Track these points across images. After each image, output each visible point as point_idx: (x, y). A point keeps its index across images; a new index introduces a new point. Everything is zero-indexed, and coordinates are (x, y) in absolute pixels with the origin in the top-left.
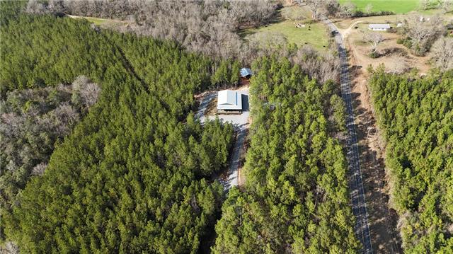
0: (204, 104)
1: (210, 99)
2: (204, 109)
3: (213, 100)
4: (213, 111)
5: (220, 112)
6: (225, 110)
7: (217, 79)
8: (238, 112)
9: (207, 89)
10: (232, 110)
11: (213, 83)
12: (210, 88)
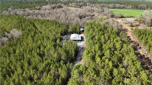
0: (65, 39)
3: (69, 38)
7: (70, 30)
8: (79, 41)
12: (68, 34)
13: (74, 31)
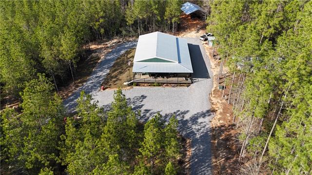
0: (106, 62)
1: (123, 52)
2: (103, 73)
3: (128, 53)
4: (124, 76)
5: (138, 78)
6: (152, 75)
7: (137, 12)
8: (182, 79)
9: (119, 33)
10: (168, 75)
11: (130, 22)
12: (124, 32)
13: (154, 15)
